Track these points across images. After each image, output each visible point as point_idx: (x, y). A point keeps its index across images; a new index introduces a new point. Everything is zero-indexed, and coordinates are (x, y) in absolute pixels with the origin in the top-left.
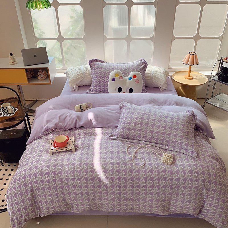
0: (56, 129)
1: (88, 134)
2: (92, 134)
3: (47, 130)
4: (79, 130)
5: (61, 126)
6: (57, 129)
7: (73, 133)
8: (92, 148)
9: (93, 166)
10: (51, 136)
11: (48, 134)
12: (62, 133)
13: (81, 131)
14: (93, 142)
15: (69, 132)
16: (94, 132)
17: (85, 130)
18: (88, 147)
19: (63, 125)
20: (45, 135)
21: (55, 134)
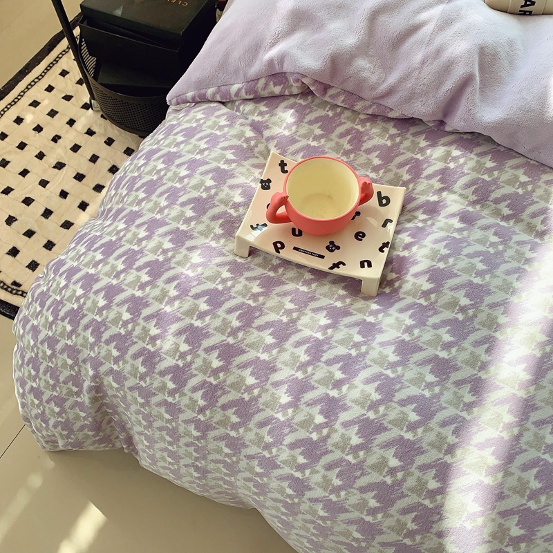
0: (326, 88)
1: (497, 201)
2: (525, 216)
3: (276, 75)
4: (456, 153)
5: (361, 82)
6: (331, 92)
7: (409, 155)
8: (484, 332)
9: (442, 491)
10: (285, 119)
11: (273, 100)
12: (348, 125)
13: (465, 162)
14: (508, 288)
15: (392, 137)
16: (542, 205)
17: (490, 164)
18: (460, 317)
19: (373, 79)
20: (257, 99)
21: (312, 116)
